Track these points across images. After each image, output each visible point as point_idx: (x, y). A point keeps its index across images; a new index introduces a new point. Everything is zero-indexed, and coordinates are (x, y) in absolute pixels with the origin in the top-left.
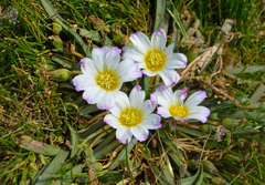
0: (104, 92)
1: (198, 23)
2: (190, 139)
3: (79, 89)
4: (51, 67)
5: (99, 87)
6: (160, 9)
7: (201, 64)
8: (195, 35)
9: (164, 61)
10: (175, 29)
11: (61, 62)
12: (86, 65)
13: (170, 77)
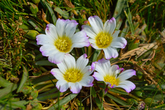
0: (58, 51)
1: (145, 26)
2: (116, 105)
3: (39, 43)
4: (26, 27)
5: (55, 47)
6: (118, 8)
7: (138, 53)
8: (140, 34)
9: (110, 42)
10: (126, 26)
11: (34, 25)
12: (50, 29)
13: (111, 53)
